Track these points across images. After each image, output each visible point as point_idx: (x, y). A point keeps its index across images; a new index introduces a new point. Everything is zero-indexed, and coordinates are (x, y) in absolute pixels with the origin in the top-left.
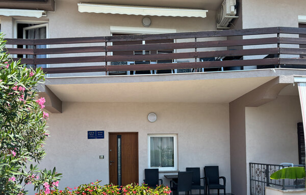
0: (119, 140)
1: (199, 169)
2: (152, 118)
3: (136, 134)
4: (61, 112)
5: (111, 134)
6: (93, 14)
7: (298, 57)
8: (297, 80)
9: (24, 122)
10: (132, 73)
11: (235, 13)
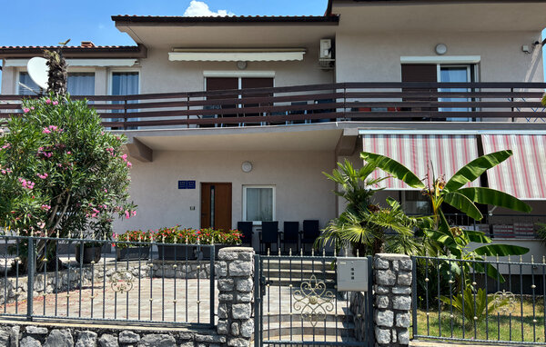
0: (213, 191)
1: (298, 223)
2: (247, 168)
3: (231, 184)
4: (151, 160)
5: (203, 185)
6: (183, 62)
7: (400, 100)
8: (361, 132)
9: (113, 171)
10: (219, 126)
11: (330, 56)
